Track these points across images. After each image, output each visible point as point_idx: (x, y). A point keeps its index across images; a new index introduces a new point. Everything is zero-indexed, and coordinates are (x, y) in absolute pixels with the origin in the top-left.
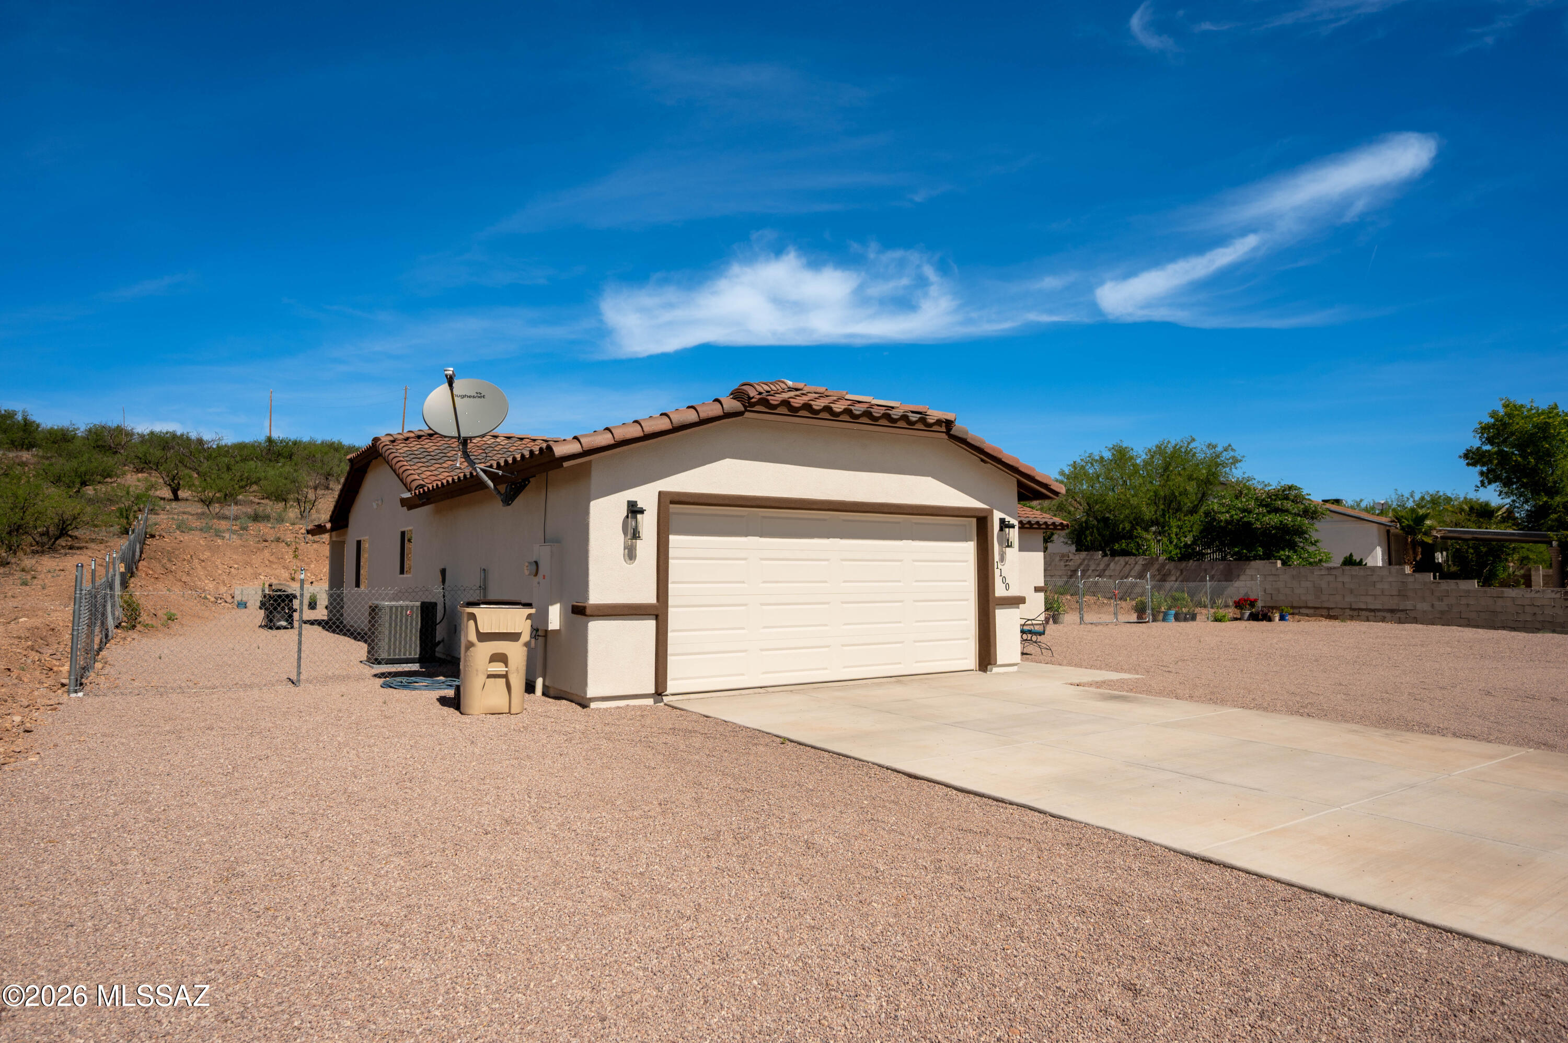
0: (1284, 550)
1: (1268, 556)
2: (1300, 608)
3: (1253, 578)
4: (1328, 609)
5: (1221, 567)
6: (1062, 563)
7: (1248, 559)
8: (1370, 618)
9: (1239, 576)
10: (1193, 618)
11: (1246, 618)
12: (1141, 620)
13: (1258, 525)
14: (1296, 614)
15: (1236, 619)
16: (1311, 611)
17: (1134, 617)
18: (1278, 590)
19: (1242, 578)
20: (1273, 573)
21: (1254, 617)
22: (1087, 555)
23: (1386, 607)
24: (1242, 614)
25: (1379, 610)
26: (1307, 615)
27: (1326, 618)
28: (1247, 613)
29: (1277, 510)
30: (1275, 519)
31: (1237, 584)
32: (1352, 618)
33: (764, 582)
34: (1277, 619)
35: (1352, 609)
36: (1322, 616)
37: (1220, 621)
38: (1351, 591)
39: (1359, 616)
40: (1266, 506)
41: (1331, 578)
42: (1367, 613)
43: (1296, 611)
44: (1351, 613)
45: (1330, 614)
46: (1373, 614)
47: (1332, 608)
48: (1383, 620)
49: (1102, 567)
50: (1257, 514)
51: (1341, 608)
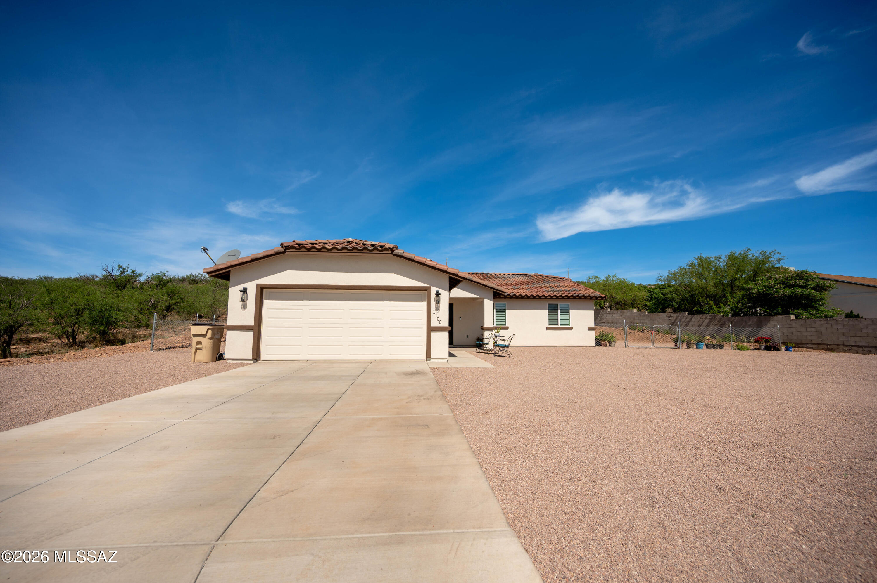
0: (797, 309)
1: (786, 313)
2: (808, 344)
3: (775, 326)
4: (827, 345)
5: (755, 320)
6: (668, 318)
7: (771, 315)
8: (859, 351)
9: (766, 325)
10: (721, 347)
11: (762, 349)
12: (677, 347)
13: (776, 295)
14: (805, 347)
15: (756, 349)
16: (816, 346)
17: (673, 345)
18: (792, 333)
19: (768, 325)
20: (788, 323)
21: (767, 348)
22: (680, 314)
23: (870, 345)
24: (760, 346)
25: (865, 347)
26: (812, 348)
27: (826, 351)
28: (764, 345)
29: (791, 286)
30: (788, 291)
31: (764, 329)
32: (845, 351)
33: (310, 318)
34: (783, 350)
35: (844, 345)
36: (823, 349)
37: (739, 349)
38: (844, 334)
39: (850, 349)
40: (783, 284)
41: (829, 326)
42: (856, 348)
43: (805, 346)
44: (844, 348)
45: (829, 348)
46: (861, 349)
47: (830, 345)
48: (869, 353)
49: (688, 320)
50: (776, 289)
51: (837, 345)
